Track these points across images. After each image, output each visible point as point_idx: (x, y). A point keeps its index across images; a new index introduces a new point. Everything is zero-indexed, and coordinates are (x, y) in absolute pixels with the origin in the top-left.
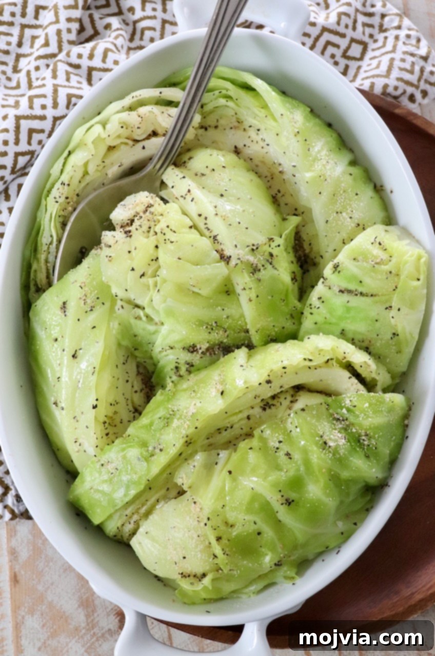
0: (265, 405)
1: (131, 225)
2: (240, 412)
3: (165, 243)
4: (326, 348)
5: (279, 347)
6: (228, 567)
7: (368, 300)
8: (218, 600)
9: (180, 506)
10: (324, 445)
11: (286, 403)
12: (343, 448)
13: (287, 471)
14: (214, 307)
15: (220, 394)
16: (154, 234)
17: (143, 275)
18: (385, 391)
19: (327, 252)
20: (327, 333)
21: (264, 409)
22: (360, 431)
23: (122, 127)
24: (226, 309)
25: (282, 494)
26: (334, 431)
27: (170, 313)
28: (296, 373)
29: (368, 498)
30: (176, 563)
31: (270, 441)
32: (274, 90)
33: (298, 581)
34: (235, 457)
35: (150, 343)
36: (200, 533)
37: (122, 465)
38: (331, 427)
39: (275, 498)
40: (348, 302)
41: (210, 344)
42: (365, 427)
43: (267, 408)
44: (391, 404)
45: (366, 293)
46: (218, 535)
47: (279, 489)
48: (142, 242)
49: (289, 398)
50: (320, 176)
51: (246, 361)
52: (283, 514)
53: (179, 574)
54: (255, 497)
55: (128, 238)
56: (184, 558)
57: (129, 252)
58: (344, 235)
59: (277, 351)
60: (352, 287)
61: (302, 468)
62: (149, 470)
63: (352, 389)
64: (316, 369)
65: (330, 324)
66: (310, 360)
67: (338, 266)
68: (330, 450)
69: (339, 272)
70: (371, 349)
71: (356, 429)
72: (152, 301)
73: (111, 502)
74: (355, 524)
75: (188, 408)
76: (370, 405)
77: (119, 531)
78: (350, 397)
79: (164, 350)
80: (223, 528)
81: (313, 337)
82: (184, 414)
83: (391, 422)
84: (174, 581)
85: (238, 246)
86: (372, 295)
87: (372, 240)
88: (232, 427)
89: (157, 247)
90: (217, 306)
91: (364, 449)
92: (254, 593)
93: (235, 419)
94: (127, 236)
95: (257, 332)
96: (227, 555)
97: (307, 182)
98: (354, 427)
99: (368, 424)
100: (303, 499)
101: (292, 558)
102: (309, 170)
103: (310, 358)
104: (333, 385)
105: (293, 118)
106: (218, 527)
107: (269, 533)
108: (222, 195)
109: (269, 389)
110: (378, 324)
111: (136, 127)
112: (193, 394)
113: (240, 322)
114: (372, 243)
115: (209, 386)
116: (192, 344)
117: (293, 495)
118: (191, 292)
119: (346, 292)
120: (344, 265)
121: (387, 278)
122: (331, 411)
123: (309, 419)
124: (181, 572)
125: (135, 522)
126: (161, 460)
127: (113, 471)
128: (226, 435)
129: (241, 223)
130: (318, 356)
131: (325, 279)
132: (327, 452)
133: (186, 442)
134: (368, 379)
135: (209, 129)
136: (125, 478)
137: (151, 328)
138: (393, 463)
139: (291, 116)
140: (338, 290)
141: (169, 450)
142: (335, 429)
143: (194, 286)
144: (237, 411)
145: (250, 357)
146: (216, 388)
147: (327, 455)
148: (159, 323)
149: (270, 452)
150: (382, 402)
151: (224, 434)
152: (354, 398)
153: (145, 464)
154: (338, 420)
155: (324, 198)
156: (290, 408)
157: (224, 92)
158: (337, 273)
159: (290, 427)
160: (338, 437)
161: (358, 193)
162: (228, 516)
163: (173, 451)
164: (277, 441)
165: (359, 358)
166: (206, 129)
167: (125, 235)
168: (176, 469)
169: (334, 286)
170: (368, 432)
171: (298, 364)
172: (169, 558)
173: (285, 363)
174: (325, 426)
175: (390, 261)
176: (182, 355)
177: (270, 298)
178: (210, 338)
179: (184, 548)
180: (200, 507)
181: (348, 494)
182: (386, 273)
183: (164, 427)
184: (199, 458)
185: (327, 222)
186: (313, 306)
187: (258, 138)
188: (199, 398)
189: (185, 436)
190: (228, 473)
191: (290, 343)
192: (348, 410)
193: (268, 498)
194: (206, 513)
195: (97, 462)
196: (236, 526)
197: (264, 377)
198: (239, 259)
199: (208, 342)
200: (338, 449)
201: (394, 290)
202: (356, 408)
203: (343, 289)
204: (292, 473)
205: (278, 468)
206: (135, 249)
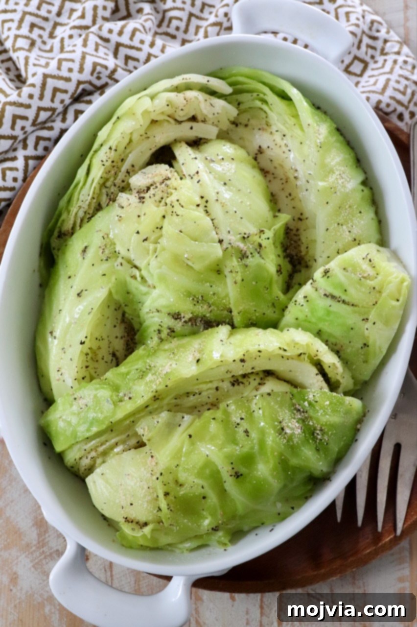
0: (234, 381)
1: (147, 192)
2: (211, 382)
3: (172, 215)
4: (302, 343)
5: (260, 332)
6: (170, 522)
7: (349, 309)
8: (154, 549)
9: (138, 456)
10: (281, 430)
11: (254, 383)
12: (298, 437)
13: (242, 447)
14: (204, 282)
15: (195, 361)
16: (164, 204)
17: (145, 240)
18: (346, 393)
19: (321, 257)
20: (306, 329)
21: (233, 385)
22: (316, 425)
23: (168, 105)
24: (214, 286)
25: (233, 466)
26: (293, 420)
27: (162, 278)
28: (270, 359)
29: (309, 487)
30: (123, 508)
31: (233, 416)
32: (307, 102)
33: (230, 548)
34: (198, 423)
35: (140, 302)
36: (150, 485)
37: (92, 403)
38: (291, 416)
39: (226, 469)
40: (330, 306)
41: (193, 315)
42: (321, 423)
43: (236, 384)
44: (349, 407)
45: (348, 302)
46: (166, 491)
47: (232, 461)
48: (152, 210)
49: (258, 380)
50: (331, 188)
51: (227, 337)
52: (230, 484)
53: (124, 518)
54: (208, 464)
55: (141, 204)
56: (131, 504)
57: (139, 216)
58: (340, 245)
59: (257, 335)
60: (336, 293)
61: (256, 447)
62: (114, 413)
63: (317, 385)
64: (288, 359)
65: (310, 322)
66: (285, 350)
67: (328, 272)
68: (286, 436)
69: (328, 277)
70: (341, 353)
71: (313, 423)
72: (149, 264)
73: (74, 434)
74: (293, 508)
75: (164, 366)
76: (331, 403)
77: (77, 463)
78: (314, 392)
79: (151, 312)
80: (172, 485)
81: (292, 330)
82: (159, 371)
83: (346, 424)
84: (118, 523)
85: (231, 233)
86: (353, 305)
87: (364, 256)
88: (200, 394)
89: (164, 217)
90: (206, 282)
91: (316, 442)
92: (187, 550)
93: (204, 387)
94: (140, 202)
95: (239, 313)
96: (171, 510)
97: (318, 191)
98: (312, 420)
99: (325, 420)
100: (251, 475)
101: (229, 526)
102: (323, 180)
103: (285, 348)
104: (300, 378)
105: (318, 130)
106: (169, 483)
107: (213, 499)
108: (225, 184)
109: (242, 367)
110: (352, 332)
111: (180, 108)
112: (172, 356)
113: (224, 301)
114: (363, 259)
115: (188, 352)
116: (177, 311)
117: (243, 470)
118: (185, 265)
119: (330, 297)
120: (334, 272)
121: (370, 293)
122: (294, 401)
123: (272, 403)
124: (125, 517)
125: (92, 458)
126: (128, 407)
127: (83, 407)
128: (192, 400)
129: (238, 212)
130: (293, 348)
131: (314, 281)
132: (282, 438)
133: (155, 397)
134: (333, 380)
135: (239, 126)
136: (91, 415)
137: (143, 289)
138: (339, 461)
139: (317, 128)
140: (323, 294)
141: (137, 400)
142: (294, 418)
143: (188, 259)
144: (208, 380)
145: (231, 334)
146: (193, 355)
147: (282, 440)
148: (151, 286)
149: (231, 426)
150: (342, 403)
151: (192, 398)
152: (317, 394)
153: (112, 406)
154: (299, 410)
155: (329, 208)
156: (257, 390)
157: (261, 95)
158: (326, 277)
159: (254, 407)
160: (296, 426)
161: (362, 211)
162: (179, 475)
163: (140, 402)
164: (240, 417)
165: (329, 359)
166: (237, 125)
167: (138, 200)
168: (139, 419)
169: (321, 289)
170: (323, 428)
171: (273, 351)
172: (117, 501)
173: (262, 348)
174: (286, 413)
175: (376, 278)
176: (166, 319)
177: (254, 283)
178: (194, 310)
179: (133, 496)
180: (156, 461)
181: (292, 480)
182: (370, 288)
183: (138, 378)
184: (164, 416)
185: (327, 230)
186: (297, 303)
187: (282, 143)
188: (176, 360)
189: (155, 391)
190: (188, 437)
191: (271, 331)
192: (310, 404)
193: (220, 467)
194: (161, 467)
195: (71, 395)
196: (185, 487)
197: (239, 356)
198: (230, 244)
199: (192, 313)
200: (293, 437)
201: (374, 305)
202: (317, 404)
203: (328, 294)
204: (246, 449)
205: (235, 442)
206: (145, 214)
